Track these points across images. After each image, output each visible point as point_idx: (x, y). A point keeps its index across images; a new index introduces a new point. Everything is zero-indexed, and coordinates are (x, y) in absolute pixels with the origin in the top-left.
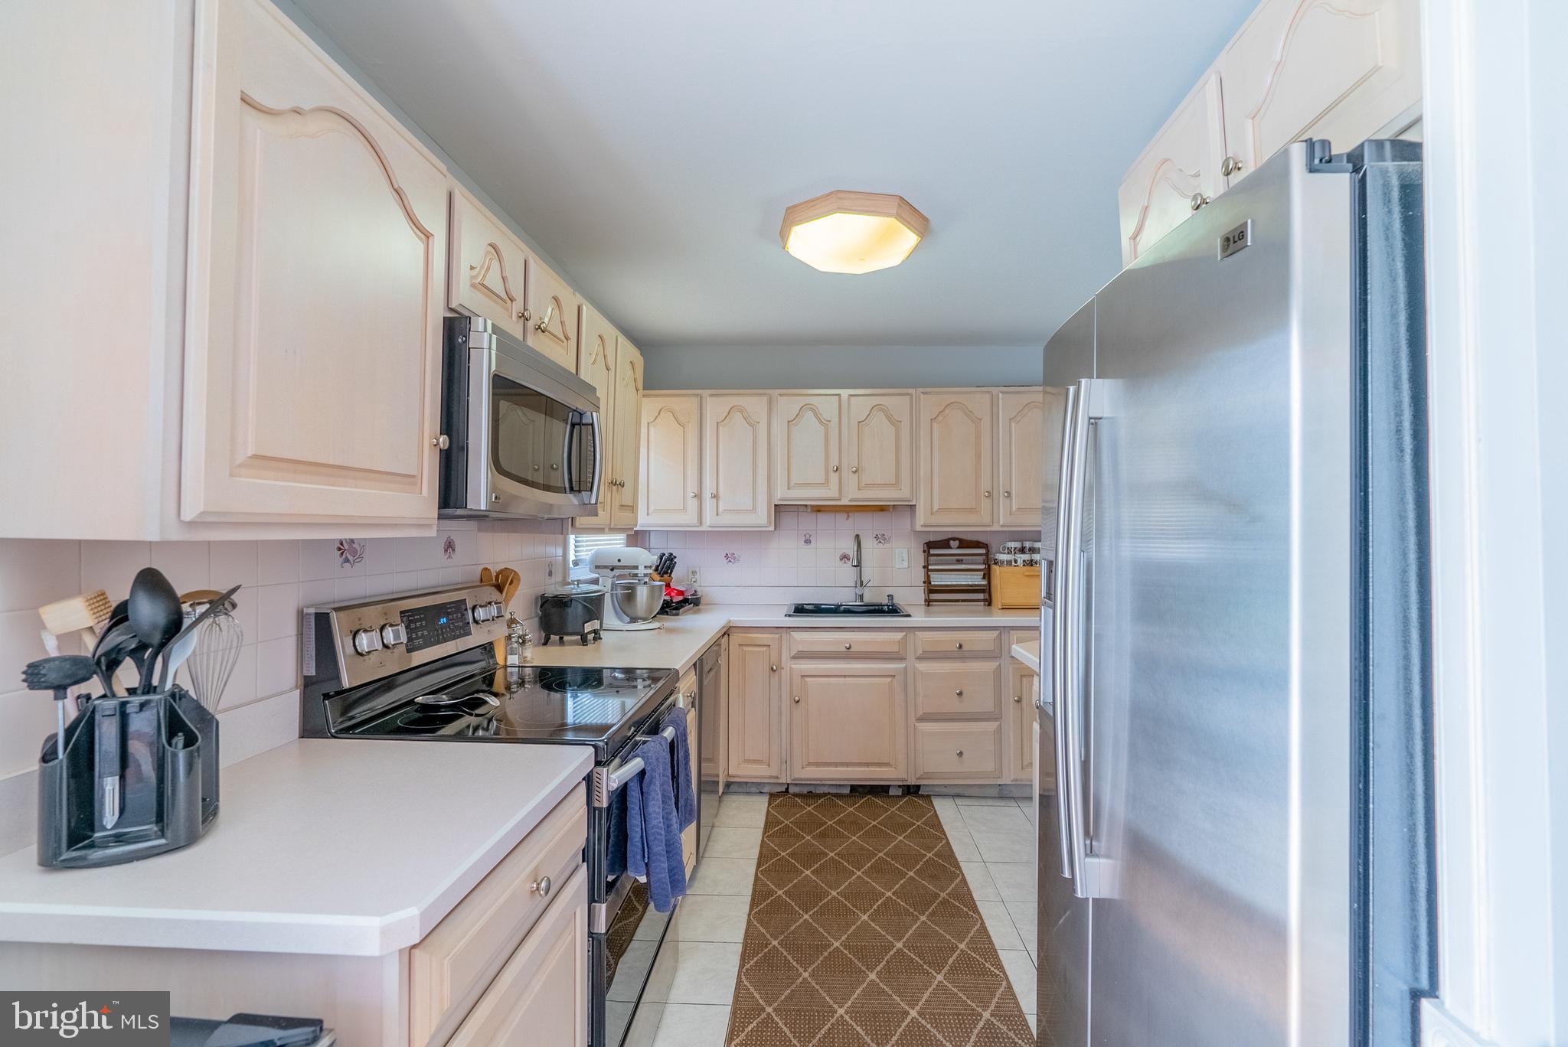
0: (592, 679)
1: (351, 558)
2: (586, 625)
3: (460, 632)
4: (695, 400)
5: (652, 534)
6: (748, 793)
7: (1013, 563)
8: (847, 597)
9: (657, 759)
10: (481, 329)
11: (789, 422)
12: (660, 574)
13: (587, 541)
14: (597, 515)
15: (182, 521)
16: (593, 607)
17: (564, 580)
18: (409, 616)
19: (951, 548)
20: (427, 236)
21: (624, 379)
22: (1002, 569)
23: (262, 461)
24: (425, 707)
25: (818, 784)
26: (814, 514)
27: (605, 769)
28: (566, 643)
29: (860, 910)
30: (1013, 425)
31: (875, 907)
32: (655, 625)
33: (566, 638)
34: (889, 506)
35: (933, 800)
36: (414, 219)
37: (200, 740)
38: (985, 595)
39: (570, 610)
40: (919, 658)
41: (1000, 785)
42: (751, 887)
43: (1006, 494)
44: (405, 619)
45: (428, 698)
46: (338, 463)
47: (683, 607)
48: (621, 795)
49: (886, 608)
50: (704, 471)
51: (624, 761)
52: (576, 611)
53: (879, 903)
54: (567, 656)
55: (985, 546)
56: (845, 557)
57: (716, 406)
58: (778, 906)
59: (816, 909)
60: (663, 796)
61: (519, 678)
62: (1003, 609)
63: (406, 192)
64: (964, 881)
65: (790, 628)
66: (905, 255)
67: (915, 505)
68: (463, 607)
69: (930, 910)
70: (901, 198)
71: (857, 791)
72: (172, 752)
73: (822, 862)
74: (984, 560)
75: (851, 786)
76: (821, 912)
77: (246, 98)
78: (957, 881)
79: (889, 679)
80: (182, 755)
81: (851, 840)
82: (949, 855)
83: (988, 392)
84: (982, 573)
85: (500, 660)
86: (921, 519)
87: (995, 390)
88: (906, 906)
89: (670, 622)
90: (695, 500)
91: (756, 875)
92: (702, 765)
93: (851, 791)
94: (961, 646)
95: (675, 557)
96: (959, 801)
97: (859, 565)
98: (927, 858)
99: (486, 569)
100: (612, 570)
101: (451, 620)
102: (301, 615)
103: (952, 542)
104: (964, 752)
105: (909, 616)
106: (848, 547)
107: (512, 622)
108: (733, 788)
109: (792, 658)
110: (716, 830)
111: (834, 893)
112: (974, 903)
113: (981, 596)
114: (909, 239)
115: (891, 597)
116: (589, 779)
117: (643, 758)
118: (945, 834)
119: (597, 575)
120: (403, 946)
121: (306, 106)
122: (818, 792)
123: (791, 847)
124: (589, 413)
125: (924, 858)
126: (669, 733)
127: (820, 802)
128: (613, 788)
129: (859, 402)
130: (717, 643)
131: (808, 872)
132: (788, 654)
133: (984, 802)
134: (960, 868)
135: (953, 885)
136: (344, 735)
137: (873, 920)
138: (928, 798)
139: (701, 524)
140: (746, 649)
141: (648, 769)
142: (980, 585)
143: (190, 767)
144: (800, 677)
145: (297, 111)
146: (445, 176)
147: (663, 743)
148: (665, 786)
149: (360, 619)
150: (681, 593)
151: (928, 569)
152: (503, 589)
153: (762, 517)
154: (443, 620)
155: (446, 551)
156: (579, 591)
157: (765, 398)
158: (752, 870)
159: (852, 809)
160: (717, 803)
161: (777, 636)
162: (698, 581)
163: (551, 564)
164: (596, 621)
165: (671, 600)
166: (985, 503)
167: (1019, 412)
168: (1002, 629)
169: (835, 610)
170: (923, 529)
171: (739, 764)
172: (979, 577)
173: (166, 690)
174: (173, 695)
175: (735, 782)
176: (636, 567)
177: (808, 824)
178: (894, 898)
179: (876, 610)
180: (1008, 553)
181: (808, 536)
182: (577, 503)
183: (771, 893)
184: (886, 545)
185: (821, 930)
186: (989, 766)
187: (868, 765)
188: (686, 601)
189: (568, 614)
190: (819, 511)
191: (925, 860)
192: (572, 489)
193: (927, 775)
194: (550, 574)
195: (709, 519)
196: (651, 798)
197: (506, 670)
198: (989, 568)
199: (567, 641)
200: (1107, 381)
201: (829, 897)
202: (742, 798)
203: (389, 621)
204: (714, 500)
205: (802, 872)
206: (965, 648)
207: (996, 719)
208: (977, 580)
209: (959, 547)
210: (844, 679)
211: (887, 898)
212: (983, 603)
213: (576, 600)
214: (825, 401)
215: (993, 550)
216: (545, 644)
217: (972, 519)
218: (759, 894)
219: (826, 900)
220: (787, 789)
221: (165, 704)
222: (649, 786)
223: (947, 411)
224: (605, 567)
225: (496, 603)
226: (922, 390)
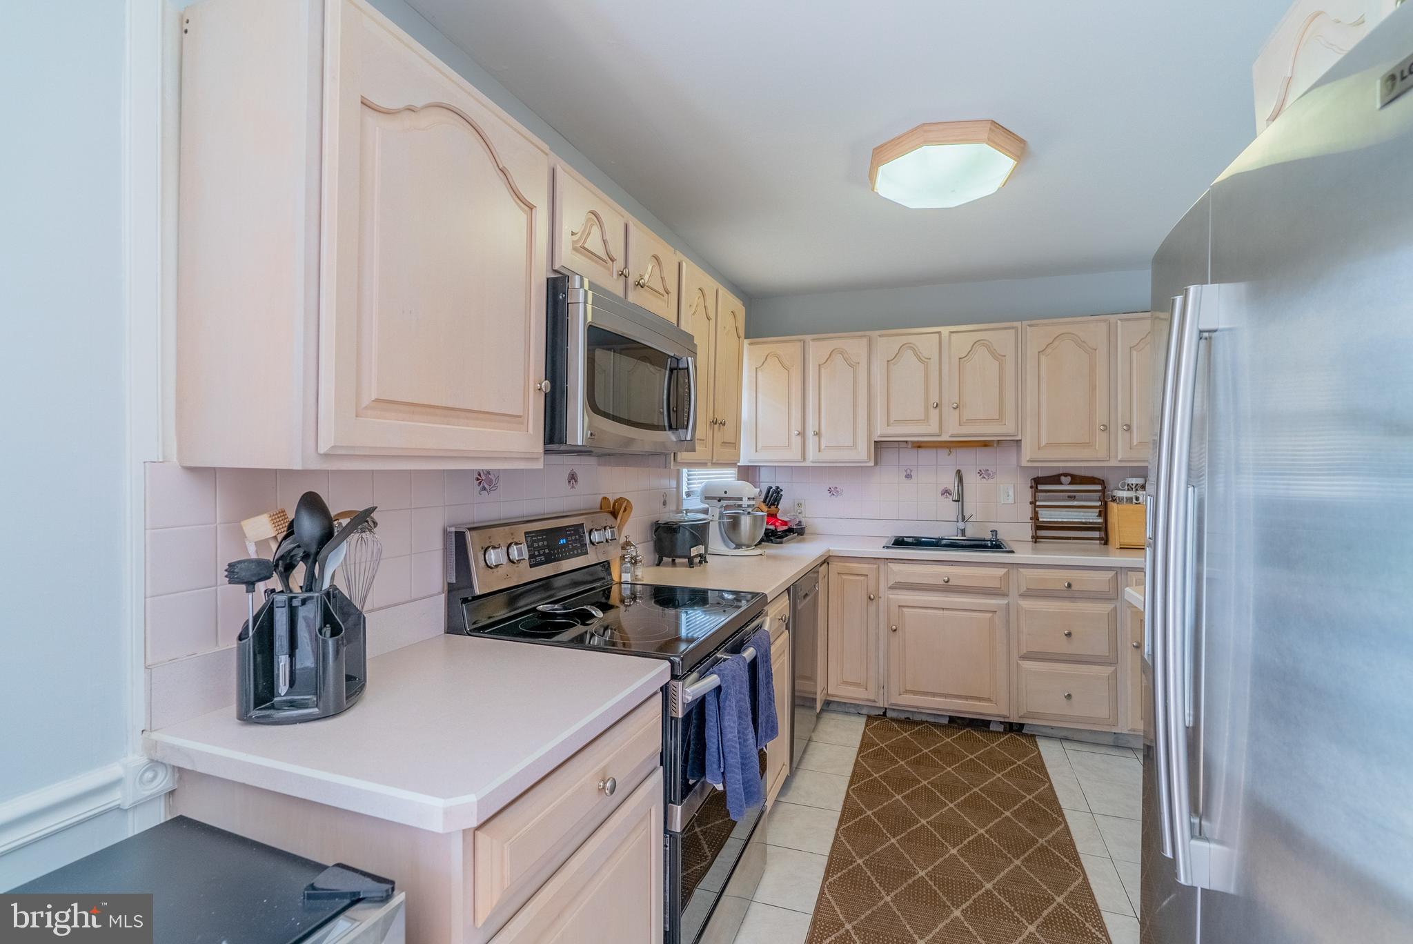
0: (699, 598)
1: (487, 487)
2: (692, 549)
3: (577, 552)
4: (799, 345)
5: (762, 469)
6: (847, 713)
7: (1134, 501)
8: (948, 531)
9: (734, 677)
10: (577, 285)
11: (888, 361)
12: (767, 505)
13: (699, 475)
14: (695, 451)
15: (321, 455)
16: (699, 533)
17: (678, 509)
18: (532, 537)
19: (1061, 484)
20: (531, 207)
21: (725, 327)
22: (1120, 506)
23: (383, 404)
24: (544, 615)
25: (915, 712)
26: (915, 451)
27: (680, 683)
28: (678, 565)
29: (950, 843)
30: (1134, 353)
31: (966, 842)
32: (758, 551)
33: (677, 560)
34: (994, 441)
35: (1037, 740)
36: (518, 193)
37: (344, 631)
38: (1102, 533)
39: (679, 536)
40: (1023, 596)
41: (1115, 733)
42: (842, 803)
43: (1125, 427)
44: (529, 539)
45: (547, 607)
46: (450, 405)
47: (787, 536)
48: (699, 708)
49: (989, 543)
50: (807, 410)
51: (702, 676)
52: (683, 537)
53: (971, 838)
54: (676, 576)
55: (1101, 482)
56: (946, 492)
57: (818, 349)
58: (866, 825)
59: (903, 835)
60: (740, 712)
61: (632, 594)
62: (1121, 548)
63: (509, 170)
64: (1067, 830)
65: (887, 559)
66: (1002, 180)
67: (1021, 440)
68: (581, 530)
69: (1026, 855)
70: (993, 122)
71: (956, 723)
72: (323, 640)
73: (914, 788)
74: (1100, 497)
75: (950, 716)
76: (909, 839)
77: (365, 101)
78: (1059, 829)
79: (990, 615)
80: (331, 642)
81: (946, 771)
82: (1051, 800)
83: (1105, 321)
84: (1098, 510)
85: (615, 577)
86: (1027, 453)
87: (1112, 318)
88: (999, 846)
89: (772, 549)
90: (799, 438)
91: (848, 792)
92: (796, 681)
93: (949, 722)
94: (1069, 586)
95: (781, 490)
96: (1067, 745)
97: (960, 500)
98: (1027, 799)
99: (605, 498)
100: (719, 501)
101: (570, 541)
102: (446, 533)
103: (1063, 479)
104: (1073, 695)
105: (1012, 552)
106: (950, 482)
107: (628, 544)
108: (832, 707)
109: (890, 588)
110: (813, 745)
111: (924, 822)
112: (1077, 854)
113: (1096, 534)
114: (1005, 164)
115: (994, 532)
116: (665, 690)
117: (719, 676)
118: (1048, 777)
119: (707, 506)
120: (469, 827)
121: (419, 104)
122: (915, 718)
123: (884, 769)
124: (685, 358)
125: (1023, 799)
126: (749, 653)
127: (916, 729)
128: (688, 700)
129: (959, 338)
130: (814, 570)
131: (899, 797)
132: (886, 585)
133: (1096, 749)
134: (1063, 816)
135: (1054, 833)
136: (477, 634)
137: (962, 855)
138: (1032, 737)
139: (804, 459)
140: (844, 577)
141: (724, 686)
142: (1096, 523)
143: (337, 652)
144: (897, 607)
145: (411, 109)
146: (547, 154)
147: (741, 662)
148: (741, 703)
149: (490, 538)
150: (785, 523)
151: (1035, 505)
152: (618, 513)
153: (862, 452)
154: (563, 541)
155: (569, 482)
156: (686, 519)
157: (865, 341)
158: (844, 787)
159: (949, 740)
160: (815, 718)
161: (875, 566)
162: (804, 513)
163: (665, 495)
164: (701, 546)
165: (776, 529)
166: (1101, 438)
167: (1142, 339)
168: (1119, 570)
169: (936, 544)
170: (1030, 464)
171: (838, 685)
172: (1093, 514)
173: (323, 589)
174: (328, 594)
175: (834, 701)
176: (741, 499)
177: (904, 750)
178: (987, 836)
179: (978, 545)
180: (1128, 490)
181: (909, 471)
182: (675, 440)
183: (860, 812)
184: (991, 481)
185: (907, 857)
186: (1103, 712)
187: (967, 698)
188: (791, 530)
189: (677, 539)
190: (919, 447)
191: (1024, 801)
192: (671, 427)
193: (1030, 715)
194: (665, 503)
195: (812, 455)
196: (726, 712)
197: (620, 586)
198: (1106, 503)
199: (679, 563)
200: (1224, 286)
201: (918, 825)
202: (841, 717)
203: (515, 540)
204: (817, 438)
205: (894, 796)
206: (1074, 587)
207: (1110, 664)
208: (1092, 517)
209: (1071, 483)
210: (941, 612)
211: (979, 835)
212: (1098, 542)
213: (684, 527)
214: (926, 339)
215: (1111, 486)
216: (658, 565)
217: (1085, 453)
218: (849, 811)
219: (914, 827)
220: (885, 714)
221: (321, 600)
222: (725, 702)
223: (1056, 343)
224: (714, 498)
225: (610, 528)
226: (1029, 322)
